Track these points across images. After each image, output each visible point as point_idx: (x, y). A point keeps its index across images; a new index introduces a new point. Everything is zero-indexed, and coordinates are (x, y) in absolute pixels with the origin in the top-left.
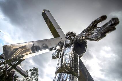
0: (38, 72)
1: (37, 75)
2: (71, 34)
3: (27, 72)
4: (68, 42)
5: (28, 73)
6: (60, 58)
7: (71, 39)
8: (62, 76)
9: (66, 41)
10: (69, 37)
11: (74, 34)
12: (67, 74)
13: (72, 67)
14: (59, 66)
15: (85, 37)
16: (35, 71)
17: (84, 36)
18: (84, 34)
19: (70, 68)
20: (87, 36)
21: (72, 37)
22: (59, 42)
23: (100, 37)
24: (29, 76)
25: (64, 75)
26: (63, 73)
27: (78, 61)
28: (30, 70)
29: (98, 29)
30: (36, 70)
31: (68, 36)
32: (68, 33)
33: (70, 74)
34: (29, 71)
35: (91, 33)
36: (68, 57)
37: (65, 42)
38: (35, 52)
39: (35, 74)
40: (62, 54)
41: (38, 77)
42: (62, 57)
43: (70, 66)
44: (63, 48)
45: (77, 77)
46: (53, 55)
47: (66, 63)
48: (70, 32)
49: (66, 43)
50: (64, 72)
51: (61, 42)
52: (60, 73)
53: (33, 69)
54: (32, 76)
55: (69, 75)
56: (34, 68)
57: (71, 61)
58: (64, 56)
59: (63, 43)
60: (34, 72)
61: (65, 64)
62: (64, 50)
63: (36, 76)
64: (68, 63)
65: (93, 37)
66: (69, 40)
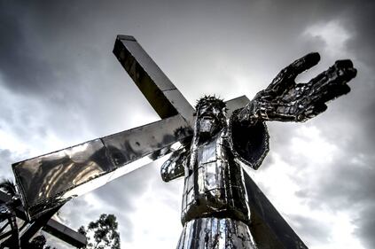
0: (116, 227)
1: (115, 236)
2: (211, 101)
3: (82, 231)
4: (207, 125)
5: (87, 236)
6: (190, 175)
7: (214, 116)
8: (203, 227)
9: (198, 125)
10: (205, 113)
11: (218, 100)
12: (216, 220)
13: (229, 198)
14: (190, 201)
15: (268, 112)
16: (107, 224)
17: (263, 111)
18: (263, 106)
19: (225, 202)
20: (273, 110)
21: (215, 112)
22: (178, 130)
23: (311, 112)
24: (91, 245)
25: (207, 223)
26: (205, 219)
27: (243, 178)
28: (92, 226)
29: (300, 90)
30: (109, 221)
31: (204, 110)
32: (202, 100)
33: (225, 217)
34: (89, 228)
35: (281, 100)
36: (211, 169)
37: (195, 128)
38: (114, 170)
39: (108, 235)
40: (192, 163)
41: (117, 242)
42: (194, 172)
43: (222, 196)
44: (194, 146)
45: (246, 222)
46: (164, 171)
47: (209, 189)
48: (206, 97)
49: (198, 130)
50: (207, 216)
51: (182, 130)
52: (196, 218)
53: (100, 221)
54: (99, 242)
55: (223, 221)
56: (103, 216)
57: (222, 179)
58: (199, 171)
59: (191, 132)
60: (104, 227)
61: (207, 192)
62: (196, 150)
63: (113, 241)
64: (215, 186)
65: (289, 113)
66: (208, 122)
